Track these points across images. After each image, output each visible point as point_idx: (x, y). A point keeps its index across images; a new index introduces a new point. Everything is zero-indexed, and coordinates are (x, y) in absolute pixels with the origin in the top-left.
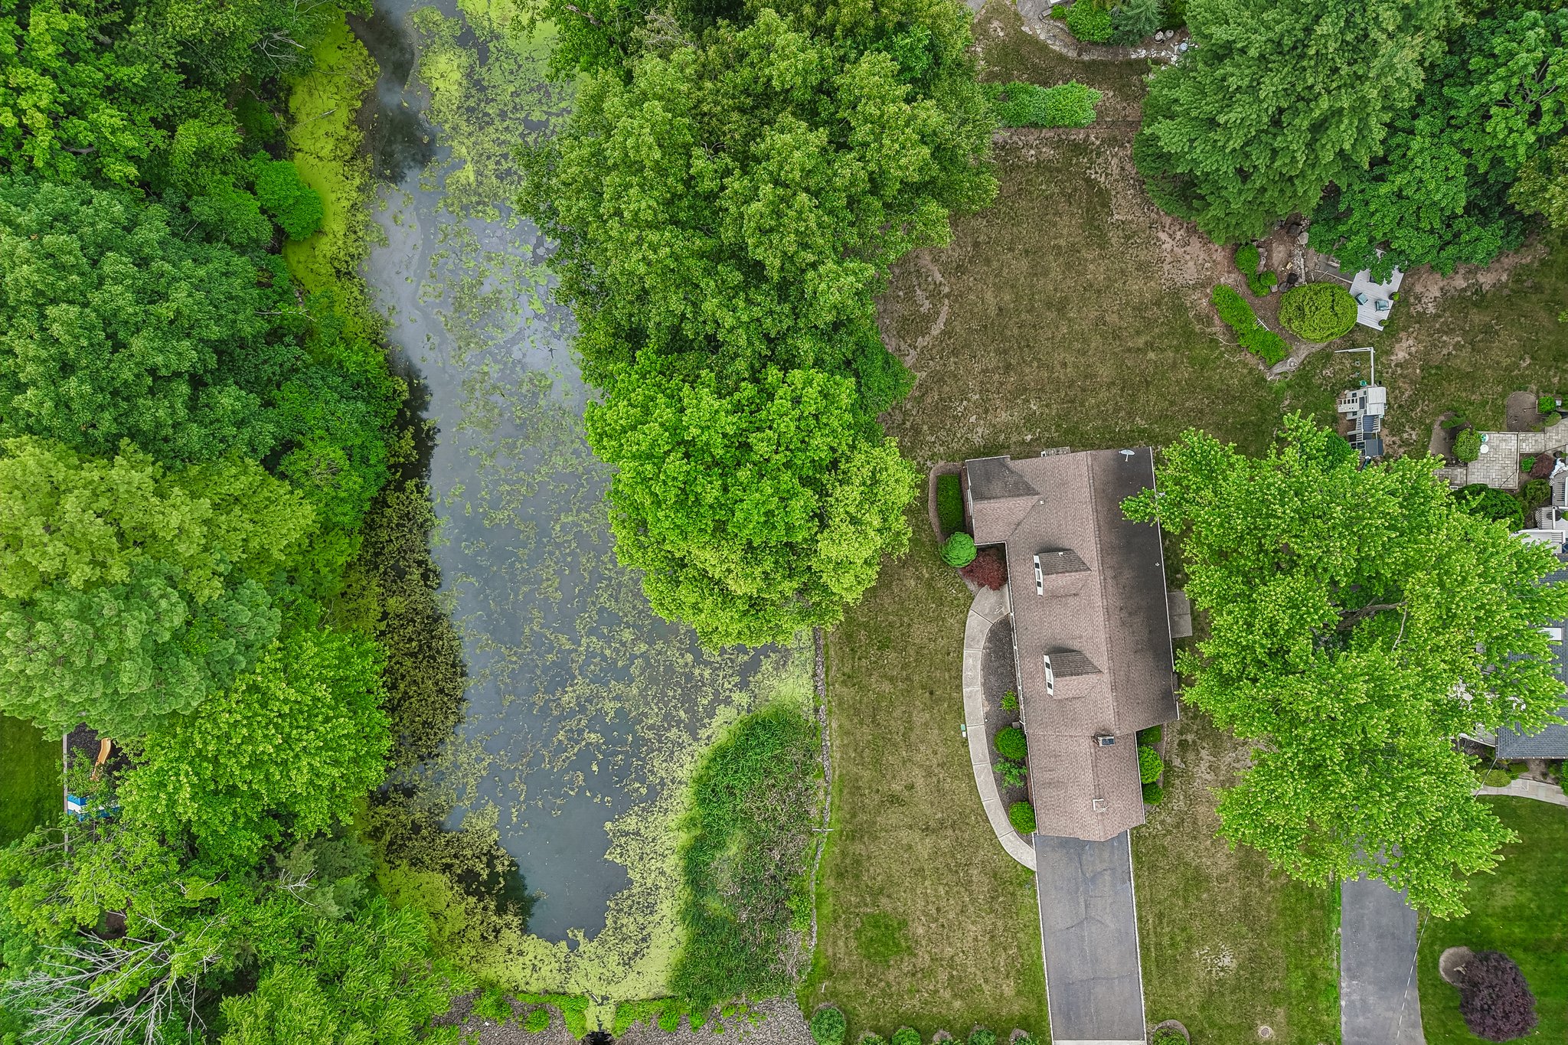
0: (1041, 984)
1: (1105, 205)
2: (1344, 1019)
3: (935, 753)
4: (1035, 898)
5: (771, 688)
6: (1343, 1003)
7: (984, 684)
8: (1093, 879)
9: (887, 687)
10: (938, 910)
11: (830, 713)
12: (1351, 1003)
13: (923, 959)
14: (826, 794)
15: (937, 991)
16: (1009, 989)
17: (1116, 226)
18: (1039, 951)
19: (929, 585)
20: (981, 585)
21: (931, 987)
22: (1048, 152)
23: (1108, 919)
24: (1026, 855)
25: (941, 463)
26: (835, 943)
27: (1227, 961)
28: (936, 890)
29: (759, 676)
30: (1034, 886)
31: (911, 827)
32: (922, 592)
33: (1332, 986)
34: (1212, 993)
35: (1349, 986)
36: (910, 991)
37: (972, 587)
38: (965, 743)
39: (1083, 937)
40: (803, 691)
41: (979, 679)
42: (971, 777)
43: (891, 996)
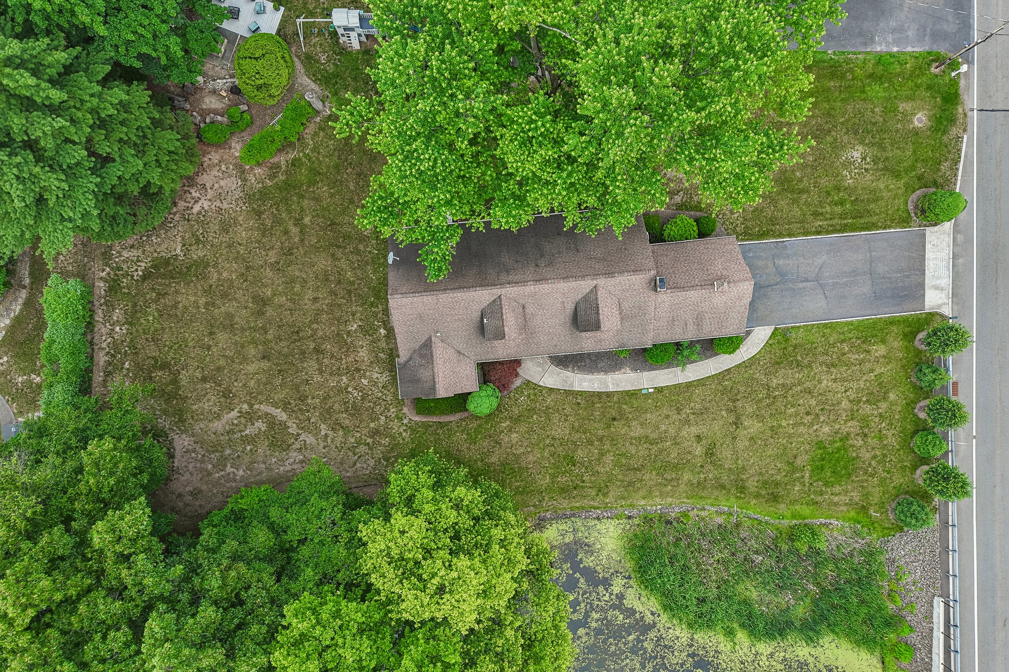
0: (875, 322)
1: (166, 262)
2: (909, 49)
3: (668, 416)
4: (799, 327)
5: (609, 557)
6: (895, 49)
7: (606, 372)
8: (782, 275)
9: (609, 459)
10: (808, 414)
11: (632, 506)
12: (896, 42)
13: (852, 427)
14: (703, 509)
15: (881, 415)
16: (880, 350)
17: (188, 251)
18: (847, 323)
19: (516, 420)
20: (517, 375)
21: (877, 420)
22: (117, 315)
23: (819, 261)
24: (761, 335)
25: (405, 410)
26: (836, 504)
27: (857, 155)
28: (790, 416)
29: (598, 568)
30: (788, 329)
31: (734, 438)
32: (523, 428)
33: (880, 59)
34: (885, 169)
35: (880, 44)
36: (880, 439)
37: (518, 382)
38: (659, 390)
39: (834, 284)
40: (612, 529)
41: (601, 376)
42: (689, 385)
43: (884, 456)
